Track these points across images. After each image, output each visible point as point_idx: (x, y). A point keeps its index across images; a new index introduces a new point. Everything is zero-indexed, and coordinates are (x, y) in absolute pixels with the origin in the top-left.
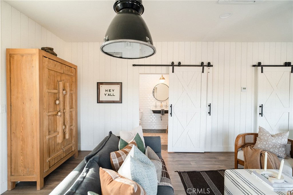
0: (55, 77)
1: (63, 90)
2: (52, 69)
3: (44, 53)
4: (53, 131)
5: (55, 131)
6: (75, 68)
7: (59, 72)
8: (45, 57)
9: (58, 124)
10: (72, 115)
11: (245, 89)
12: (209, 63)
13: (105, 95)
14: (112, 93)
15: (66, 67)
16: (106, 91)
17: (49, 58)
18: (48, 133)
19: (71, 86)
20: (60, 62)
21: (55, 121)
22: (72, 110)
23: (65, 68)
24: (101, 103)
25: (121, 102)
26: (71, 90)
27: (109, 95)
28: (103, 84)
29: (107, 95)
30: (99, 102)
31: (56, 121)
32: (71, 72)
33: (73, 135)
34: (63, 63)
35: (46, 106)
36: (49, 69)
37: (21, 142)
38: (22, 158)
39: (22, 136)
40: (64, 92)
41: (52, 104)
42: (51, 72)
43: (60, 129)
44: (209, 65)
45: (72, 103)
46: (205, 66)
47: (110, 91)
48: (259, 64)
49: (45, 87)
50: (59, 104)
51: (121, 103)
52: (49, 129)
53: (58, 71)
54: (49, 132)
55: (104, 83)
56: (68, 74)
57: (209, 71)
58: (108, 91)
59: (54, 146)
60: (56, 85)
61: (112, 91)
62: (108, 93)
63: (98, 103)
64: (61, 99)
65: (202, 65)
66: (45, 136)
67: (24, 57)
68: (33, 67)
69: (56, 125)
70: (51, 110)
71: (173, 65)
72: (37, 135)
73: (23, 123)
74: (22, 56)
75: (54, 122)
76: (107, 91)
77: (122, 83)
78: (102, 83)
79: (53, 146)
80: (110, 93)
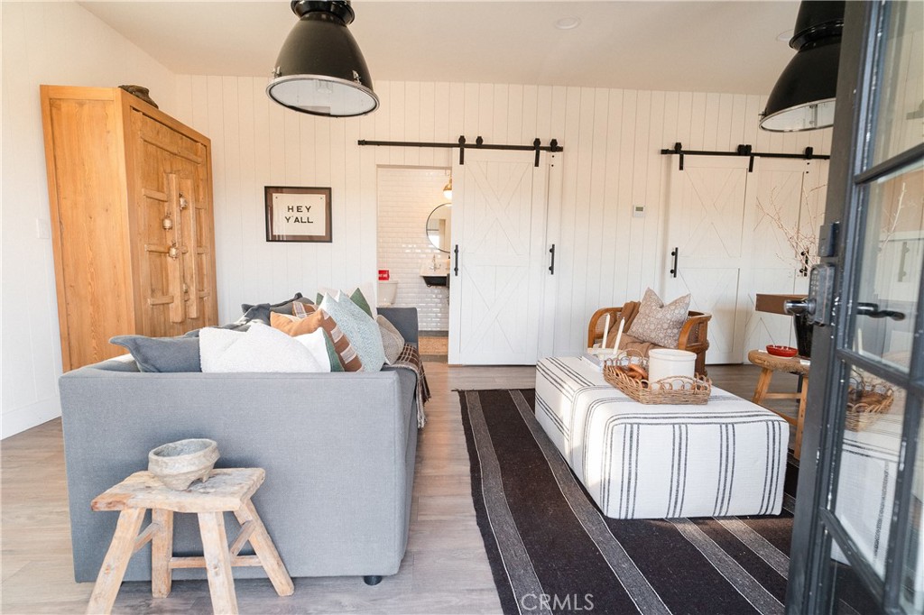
0: (158, 162)
1: (181, 196)
2: (154, 142)
3: (133, 100)
4: (161, 293)
5: (165, 292)
6: (206, 144)
7: (168, 149)
8: (134, 109)
9: (170, 277)
10: (202, 263)
11: (640, 209)
12: (554, 142)
13: (288, 220)
14: (304, 215)
15: (182, 138)
16: (289, 209)
17: (144, 114)
18: (150, 292)
19: (196, 189)
20: (170, 124)
21: (163, 269)
22: (200, 250)
23: (180, 142)
24: (279, 241)
25: (328, 239)
26: (197, 200)
27: (297, 220)
28: (282, 192)
29: (293, 220)
30: (271, 238)
31: (166, 270)
32: (196, 155)
33: (206, 316)
34: (175, 128)
35: (143, 228)
36: (145, 141)
37: (91, 308)
38: (94, 343)
39: (93, 294)
40: (182, 200)
41: (156, 225)
42: (149, 146)
43: (175, 289)
44: (554, 147)
45: (201, 235)
46: (544, 148)
47: (298, 209)
48: (678, 149)
49: (138, 182)
50: (171, 228)
51: (331, 241)
52: (151, 285)
53: (165, 147)
54: (153, 291)
55: (284, 190)
56: (191, 158)
57: (554, 161)
58: (295, 209)
59: (165, 328)
60: (163, 184)
61: (304, 209)
62: (295, 214)
63: (268, 240)
64: (176, 216)
65: (537, 146)
66: (145, 299)
67: (86, 107)
68: (109, 132)
69: (167, 280)
70: (155, 240)
71: (462, 144)
72: (128, 292)
73: (92, 264)
74: (81, 104)
75: (162, 271)
76: (292, 209)
77: (330, 189)
78: (279, 189)
79: (163, 328)
80: (299, 215)
